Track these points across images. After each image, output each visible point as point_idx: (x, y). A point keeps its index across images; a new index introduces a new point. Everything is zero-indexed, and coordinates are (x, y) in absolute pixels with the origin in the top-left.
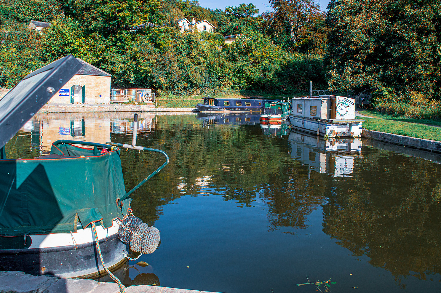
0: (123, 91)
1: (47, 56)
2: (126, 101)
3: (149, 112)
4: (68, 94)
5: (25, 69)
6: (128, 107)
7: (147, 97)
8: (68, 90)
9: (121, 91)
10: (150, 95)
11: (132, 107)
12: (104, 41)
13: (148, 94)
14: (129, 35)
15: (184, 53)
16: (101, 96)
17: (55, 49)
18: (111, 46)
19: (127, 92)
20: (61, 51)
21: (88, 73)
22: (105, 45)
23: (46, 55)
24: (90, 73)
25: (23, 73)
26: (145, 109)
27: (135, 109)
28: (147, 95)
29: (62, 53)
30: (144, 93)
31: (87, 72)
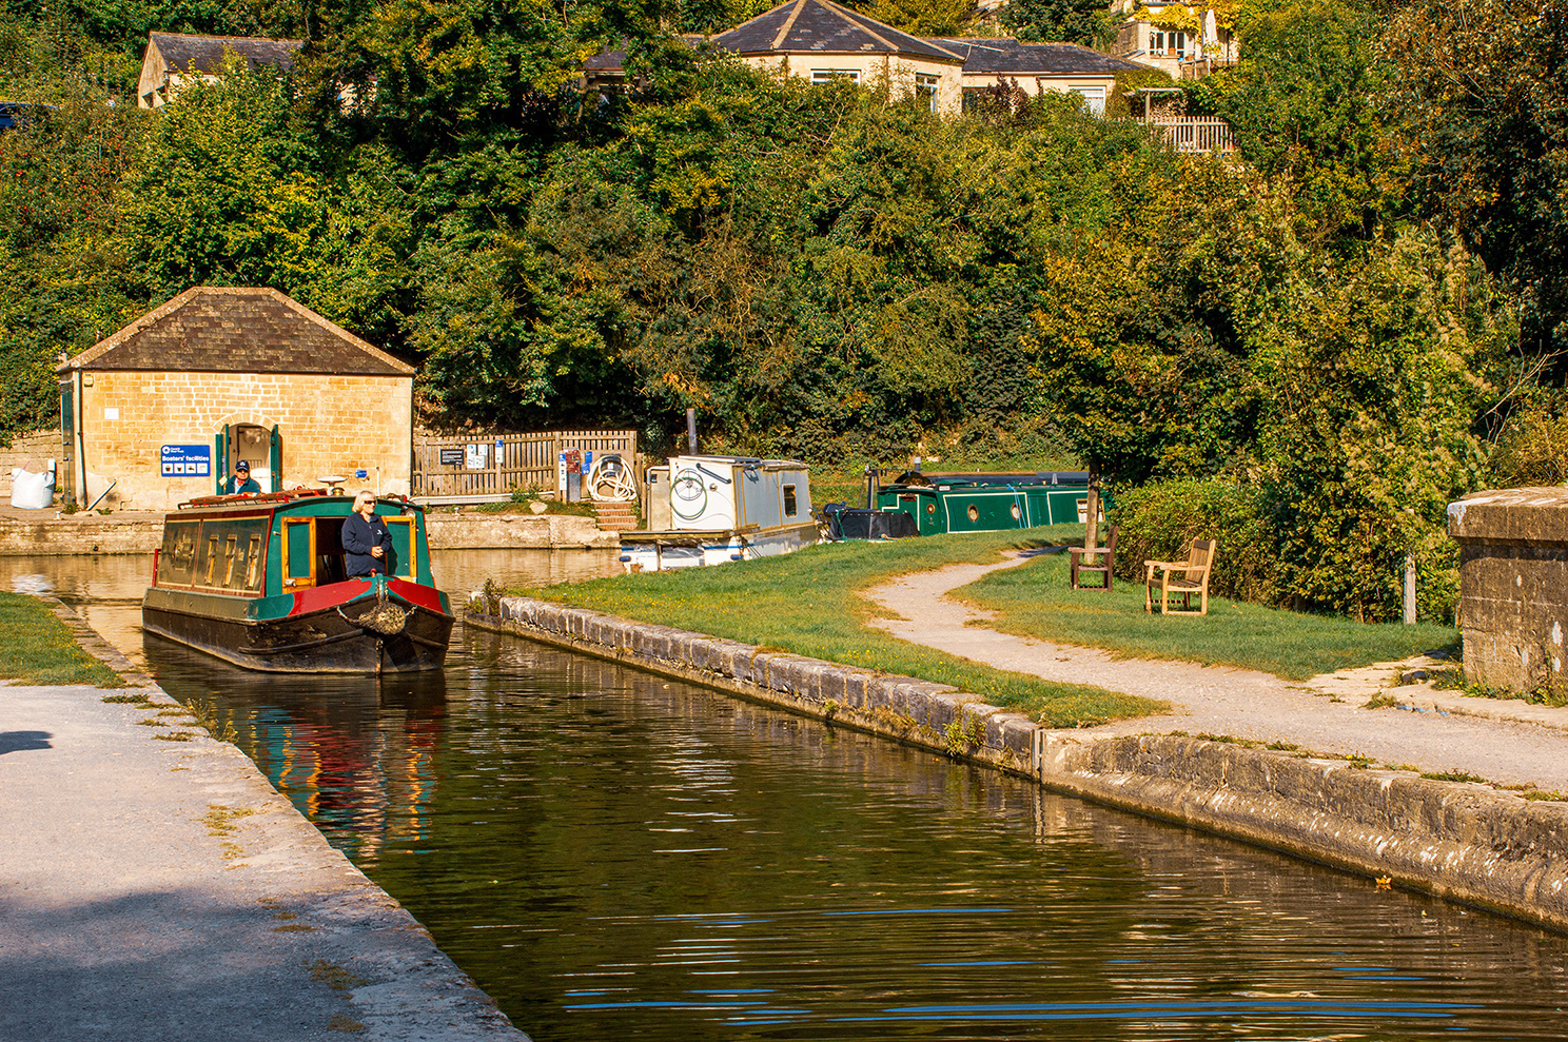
0: (483, 449)
1: (148, 276)
2: (498, 498)
3: (588, 548)
4: (203, 469)
5: (44, 344)
6: (493, 530)
7: (612, 475)
8: (203, 450)
9: (469, 450)
10: (627, 463)
11: (514, 530)
12: (408, 188)
13: (616, 460)
14: (515, 151)
15: (845, 226)
16: (363, 474)
17: (177, 240)
18: (441, 210)
19: (499, 451)
20: (208, 249)
21: (302, 364)
22: (412, 207)
23: (142, 270)
24: (311, 361)
25: (38, 365)
26: (568, 534)
27: (525, 534)
28: (611, 466)
29: (216, 255)
30: (596, 454)
31: (298, 356)
